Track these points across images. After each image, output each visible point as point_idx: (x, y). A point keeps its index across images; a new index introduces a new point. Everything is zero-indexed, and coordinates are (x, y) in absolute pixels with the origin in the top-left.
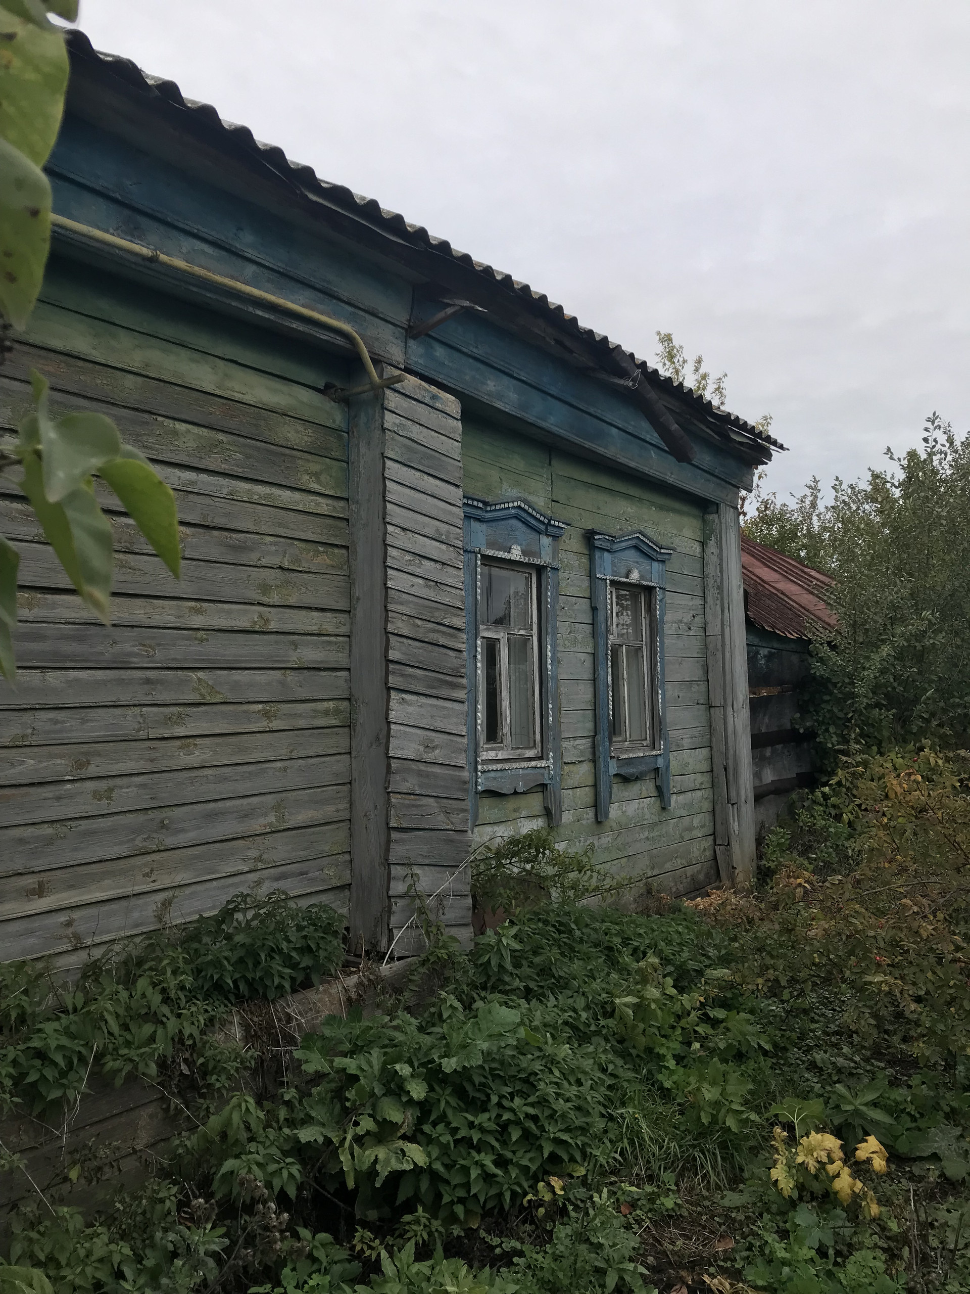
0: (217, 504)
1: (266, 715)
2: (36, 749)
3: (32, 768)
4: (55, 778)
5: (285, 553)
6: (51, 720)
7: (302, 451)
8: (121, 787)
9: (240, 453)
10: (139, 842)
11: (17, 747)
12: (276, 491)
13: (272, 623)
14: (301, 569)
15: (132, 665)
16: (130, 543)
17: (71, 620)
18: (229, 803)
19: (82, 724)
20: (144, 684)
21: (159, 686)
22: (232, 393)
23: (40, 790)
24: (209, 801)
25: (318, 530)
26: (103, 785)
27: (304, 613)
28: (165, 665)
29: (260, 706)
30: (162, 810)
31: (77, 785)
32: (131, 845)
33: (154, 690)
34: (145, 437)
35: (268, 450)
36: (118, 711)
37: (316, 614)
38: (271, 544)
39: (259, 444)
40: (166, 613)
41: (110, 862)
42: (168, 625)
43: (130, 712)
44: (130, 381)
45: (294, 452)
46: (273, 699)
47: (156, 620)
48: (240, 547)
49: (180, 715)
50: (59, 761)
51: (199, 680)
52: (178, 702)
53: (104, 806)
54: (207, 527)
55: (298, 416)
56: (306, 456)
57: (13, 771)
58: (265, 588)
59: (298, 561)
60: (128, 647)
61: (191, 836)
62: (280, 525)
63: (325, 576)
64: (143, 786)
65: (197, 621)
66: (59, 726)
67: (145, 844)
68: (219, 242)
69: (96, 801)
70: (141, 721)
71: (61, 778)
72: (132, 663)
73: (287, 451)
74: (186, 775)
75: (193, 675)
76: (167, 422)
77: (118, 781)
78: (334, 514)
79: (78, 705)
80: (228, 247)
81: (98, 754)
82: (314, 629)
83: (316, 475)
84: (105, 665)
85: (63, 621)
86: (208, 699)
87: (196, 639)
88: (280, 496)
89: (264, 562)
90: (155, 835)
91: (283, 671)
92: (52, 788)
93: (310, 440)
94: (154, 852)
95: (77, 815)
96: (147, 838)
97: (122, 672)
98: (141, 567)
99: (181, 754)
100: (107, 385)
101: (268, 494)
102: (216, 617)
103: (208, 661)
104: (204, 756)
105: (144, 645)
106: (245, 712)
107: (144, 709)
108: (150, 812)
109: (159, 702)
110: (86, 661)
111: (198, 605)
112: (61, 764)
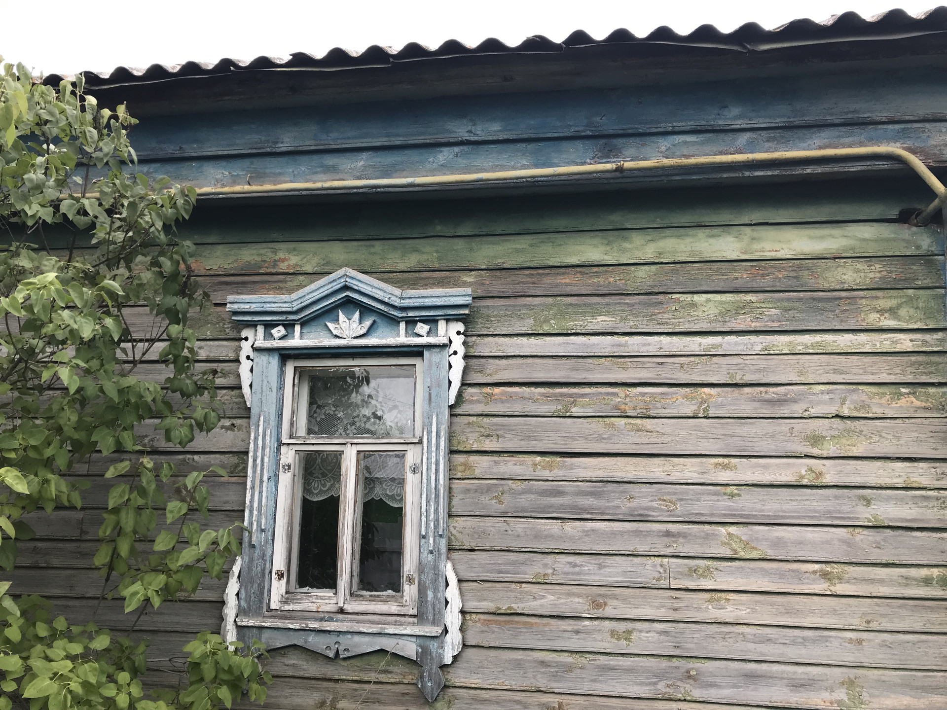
0: (747, 362)
1: (825, 575)
2: (557, 587)
3: (551, 603)
4: (573, 614)
5: (845, 400)
6: (570, 563)
7: (867, 289)
8: (640, 631)
9: (775, 308)
10: (661, 686)
11: (539, 583)
12: (829, 338)
13: (827, 476)
14: (870, 415)
15: (651, 519)
16: (646, 409)
17: (588, 479)
18: (775, 668)
19: (600, 569)
20: (663, 536)
21: (681, 540)
22: (762, 254)
23: (560, 622)
24: (750, 661)
25: (898, 370)
26: (622, 627)
27: (878, 464)
28: (687, 519)
29: (817, 567)
30: (689, 660)
31: (596, 623)
32: (653, 688)
33: (675, 542)
34: (660, 316)
35: (814, 299)
36: (637, 560)
37: (899, 465)
38: (822, 392)
39: (801, 295)
40: (689, 470)
41: (631, 700)
42: (689, 481)
43: (650, 561)
44: (642, 271)
45: (856, 293)
46: (835, 560)
47: (676, 477)
48: (779, 400)
49: (708, 568)
50: (577, 600)
51: (729, 534)
52: (705, 555)
53: (622, 646)
54: (736, 385)
55: (858, 255)
56: (874, 293)
57: (535, 603)
58: (816, 440)
59: (864, 406)
60: (645, 502)
61: (726, 693)
62: (836, 372)
63: (913, 420)
64: (666, 633)
65: (724, 476)
66: (577, 569)
67: (668, 690)
68: (699, 128)
69: (614, 640)
70: (661, 571)
71: (578, 615)
72: (649, 516)
73: (843, 294)
74: (717, 630)
75: (722, 530)
76: (682, 297)
77: (638, 625)
78: (924, 349)
79: (595, 552)
80: (710, 128)
81: (616, 597)
82: (899, 482)
83: (893, 312)
84: (621, 518)
85: (580, 479)
86: (742, 554)
87: (725, 494)
88: (835, 342)
89: (813, 412)
90: (679, 683)
91: (851, 529)
92: (571, 622)
93: (878, 275)
94: (679, 700)
95: (595, 650)
96: (671, 685)
97: (641, 525)
98: (658, 430)
99: (710, 607)
100: (620, 280)
101: (818, 343)
102: (749, 472)
103: (741, 516)
104: (739, 613)
105: (665, 501)
106: (793, 571)
107: (666, 560)
108: (674, 660)
109: (681, 554)
110: (602, 514)
111: (726, 460)
112: (579, 603)
